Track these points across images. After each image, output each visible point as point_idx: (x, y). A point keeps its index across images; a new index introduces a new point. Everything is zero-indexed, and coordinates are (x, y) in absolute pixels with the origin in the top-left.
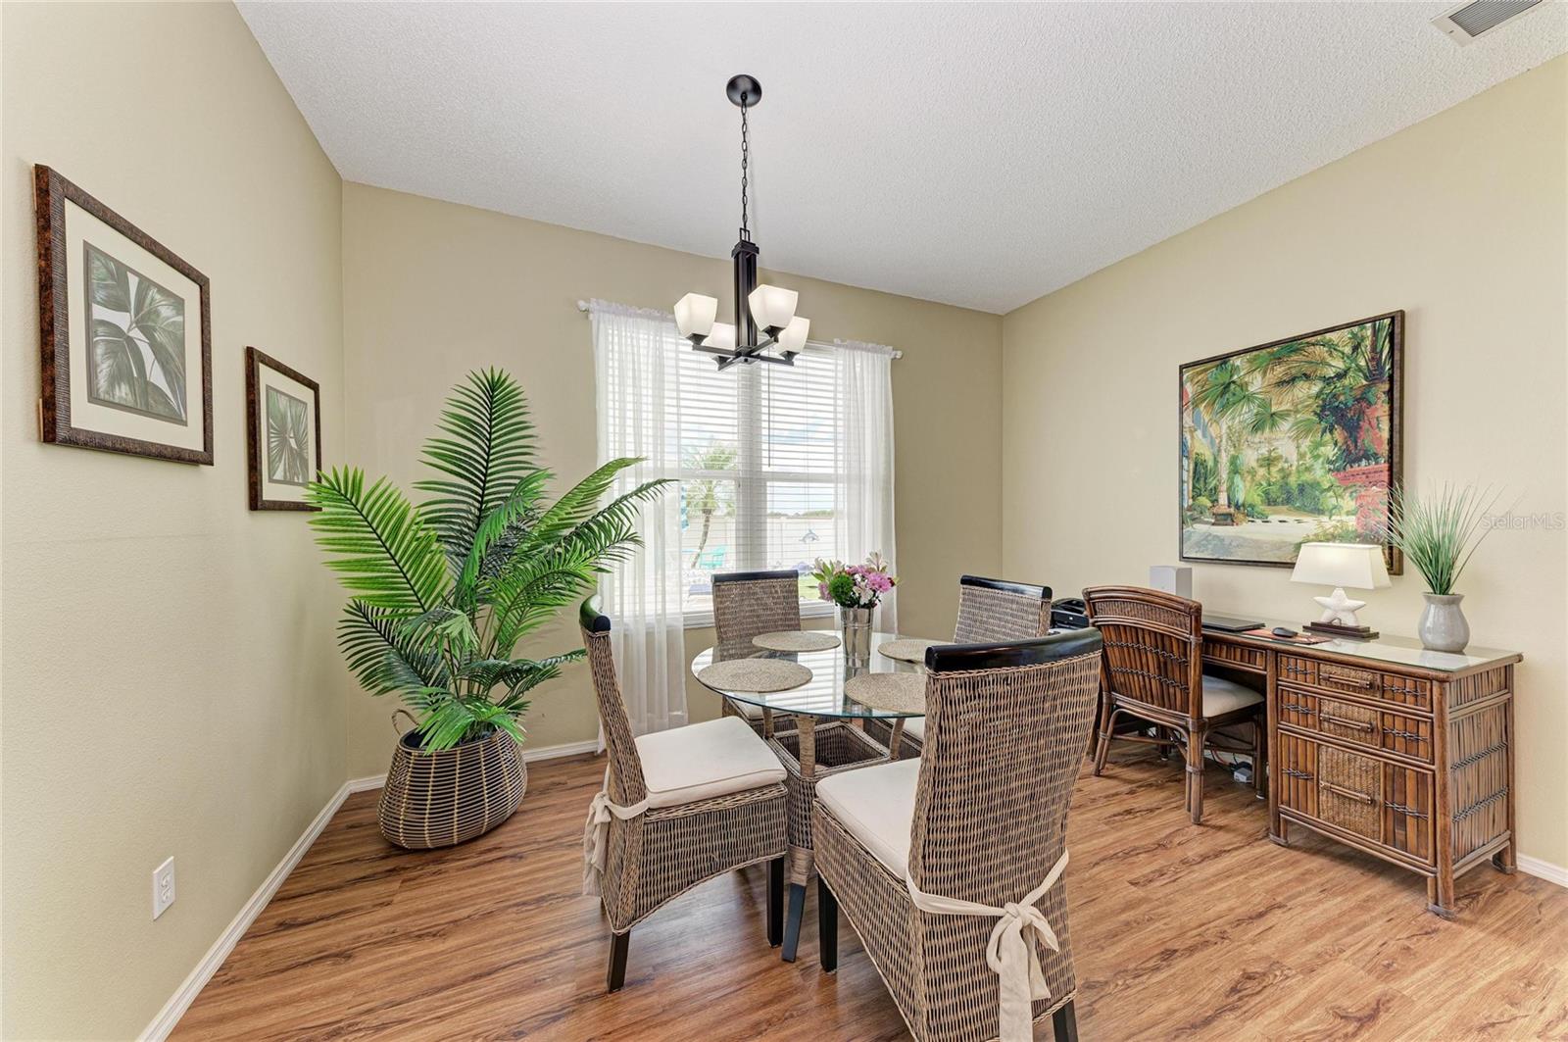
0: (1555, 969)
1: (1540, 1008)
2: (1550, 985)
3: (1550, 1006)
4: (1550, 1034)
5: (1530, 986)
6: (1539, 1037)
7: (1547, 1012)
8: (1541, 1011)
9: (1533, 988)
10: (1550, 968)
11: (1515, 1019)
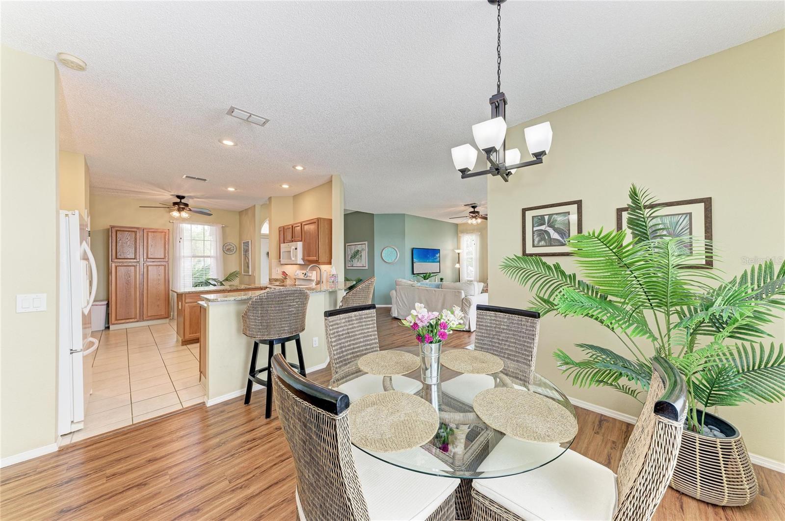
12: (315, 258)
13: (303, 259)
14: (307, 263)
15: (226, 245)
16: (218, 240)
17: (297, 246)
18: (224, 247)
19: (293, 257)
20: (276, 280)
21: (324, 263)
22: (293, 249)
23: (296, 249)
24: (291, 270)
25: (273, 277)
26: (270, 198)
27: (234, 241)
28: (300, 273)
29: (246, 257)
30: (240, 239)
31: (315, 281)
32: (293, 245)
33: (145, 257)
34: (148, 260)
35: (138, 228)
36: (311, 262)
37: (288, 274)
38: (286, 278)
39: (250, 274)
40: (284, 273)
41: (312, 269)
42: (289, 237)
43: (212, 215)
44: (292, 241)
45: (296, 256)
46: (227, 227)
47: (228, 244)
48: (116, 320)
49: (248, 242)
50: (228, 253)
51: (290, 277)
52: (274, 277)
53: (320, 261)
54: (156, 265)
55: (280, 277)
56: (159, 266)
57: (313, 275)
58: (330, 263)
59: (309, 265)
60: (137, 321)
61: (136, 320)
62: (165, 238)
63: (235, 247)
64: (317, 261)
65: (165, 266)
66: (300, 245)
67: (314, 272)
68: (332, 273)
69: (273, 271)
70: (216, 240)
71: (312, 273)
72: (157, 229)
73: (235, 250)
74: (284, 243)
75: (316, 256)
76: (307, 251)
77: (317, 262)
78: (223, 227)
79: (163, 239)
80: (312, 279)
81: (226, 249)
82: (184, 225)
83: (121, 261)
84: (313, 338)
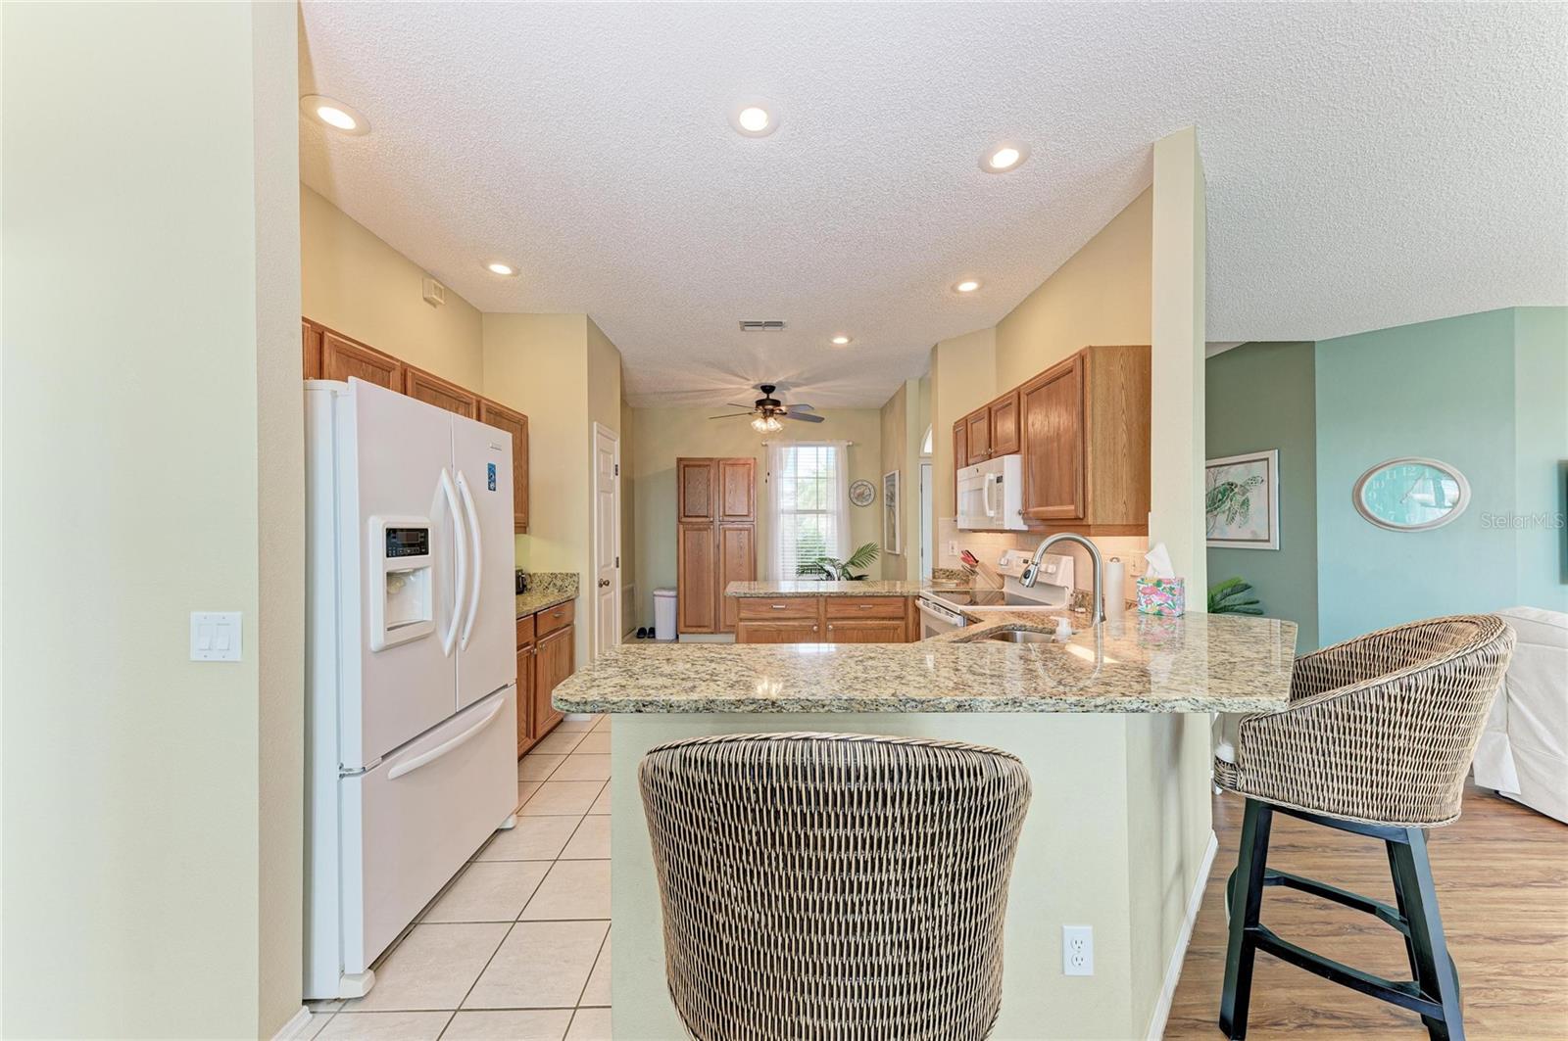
12: (1072, 507)
13: (1024, 514)
14: (1041, 528)
15: (855, 485)
16: (840, 477)
17: (1002, 471)
18: (852, 490)
19: (990, 509)
20: (950, 574)
21: (1108, 530)
22: (991, 481)
23: (999, 480)
24: (986, 547)
25: (940, 567)
26: (935, 349)
27: (870, 475)
28: (1015, 560)
29: (891, 507)
30: (883, 472)
31: (1069, 592)
32: (988, 471)
33: (721, 514)
34: (726, 519)
35: (711, 459)
36: (1053, 523)
37: (980, 561)
38: (973, 572)
39: (898, 552)
40: (968, 556)
41: (1059, 549)
42: (980, 448)
43: (823, 419)
44: (990, 457)
45: (1000, 505)
46: (858, 445)
47: (860, 483)
48: (686, 626)
49: (894, 474)
50: (859, 504)
51: (983, 565)
52: (943, 565)
53: (1090, 520)
54: (737, 529)
55: (957, 565)
56: (741, 530)
57: (1064, 571)
58: (1140, 528)
59: (1044, 535)
60: (712, 633)
61: (709, 630)
62: (749, 475)
63: (872, 490)
64: (1077, 519)
65: (749, 530)
66: (1011, 466)
67: (1067, 561)
68: (1151, 574)
69: (942, 547)
70: (837, 476)
71: (1058, 564)
72: (739, 459)
73: (872, 497)
74: (967, 465)
75: (1072, 503)
76: (1039, 486)
77: (1077, 524)
78: (849, 446)
79: (746, 476)
80: (1058, 583)
81: (856, 495)
82: (784, 449)
83: (690, 520)
84: (1065, 927)
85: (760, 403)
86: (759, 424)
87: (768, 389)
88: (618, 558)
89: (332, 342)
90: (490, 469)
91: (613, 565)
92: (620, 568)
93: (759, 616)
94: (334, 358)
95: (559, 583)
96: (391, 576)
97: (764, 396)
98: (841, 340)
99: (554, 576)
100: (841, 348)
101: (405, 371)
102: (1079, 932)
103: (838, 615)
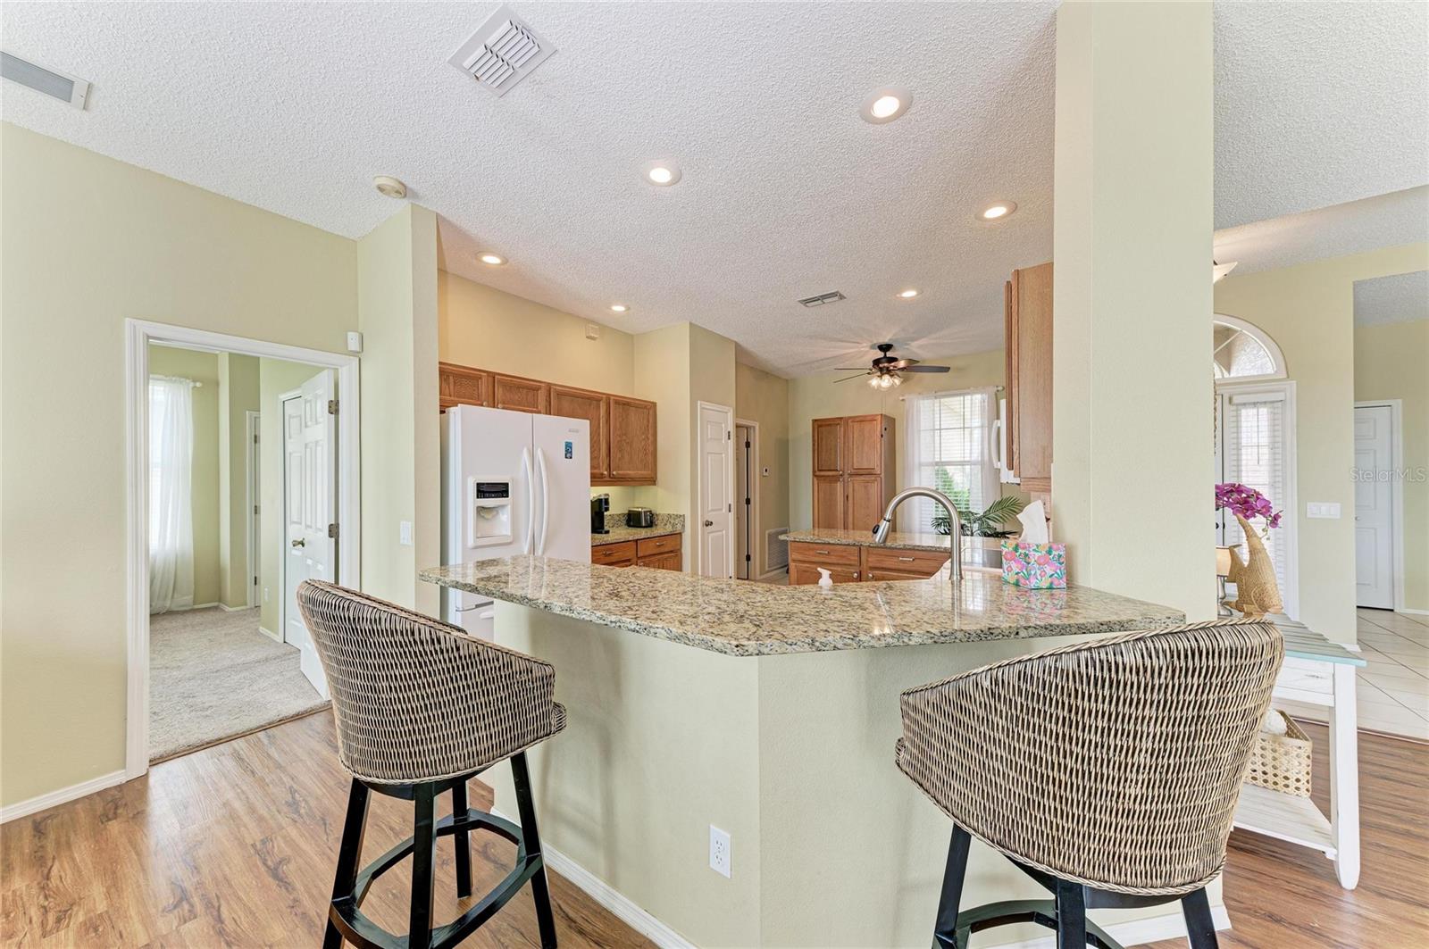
0: (13, 891)
1: (28, 921)
2: (20, 904)
3: (33, 914)
4: (48, 928)
5: (9, 916)
6: (44, 937)
7: (34, 919)
8: (31, 921)
9: (12, 915)
10: (10, 893)
11: (21, 943)
16: (988, 425)
33: (850, 468)
34: (855, 472)
35: (841, 418)
54: (864, 482)
56: (868, 482)
62: (876, 430)
65: (875, 482)
70: (985, 425)
72: (865, 416)
78: (998, 391)
79: (873, 432)
82: (921, 402)
83: (822, 473)
84: (711, 826)
85: (877, 362)
86: (875, 382)
87: (885, 348)
88: (730, 505)
89: (499, 381)
90: (566, 446)
91: (725, 509)
92: (732, 512)
93: (807, 559)
94: (501, 389)
95: (672, 521)
96: (480, 510)
97: (880, 354)
98: (910, 294)
99: (670, 516)
100: (911, 300)
101: (550, 388)
102: (719, 835)
103: (878, 565)
